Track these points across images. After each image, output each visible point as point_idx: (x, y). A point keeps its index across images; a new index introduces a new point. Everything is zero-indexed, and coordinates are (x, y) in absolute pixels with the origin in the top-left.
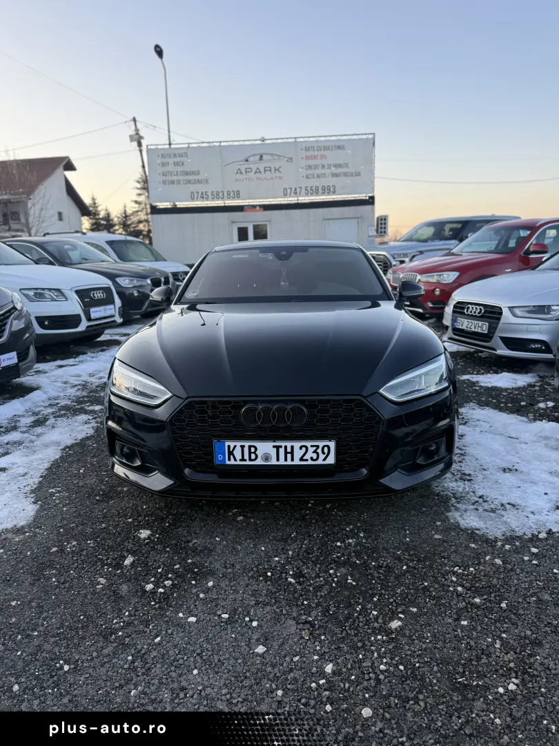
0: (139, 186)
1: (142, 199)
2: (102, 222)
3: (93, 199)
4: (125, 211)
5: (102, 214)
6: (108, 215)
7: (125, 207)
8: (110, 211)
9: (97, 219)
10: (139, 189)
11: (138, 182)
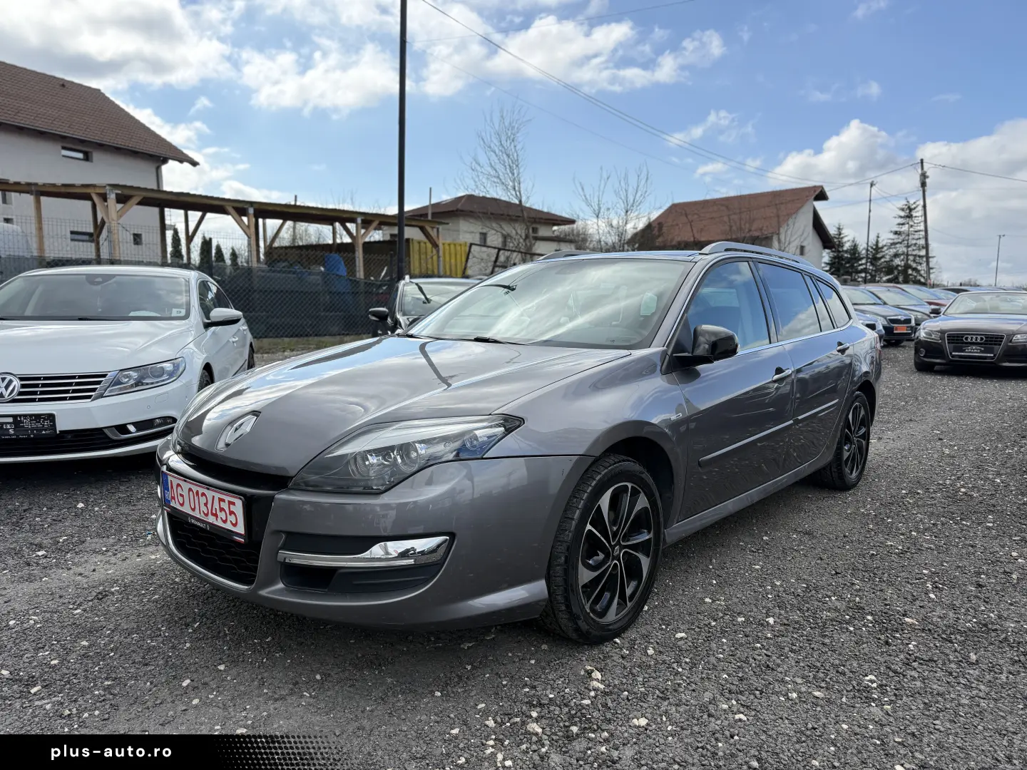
0: (902, 214)
1: (905, 228)
2: (846, 255)
3: (839, 229)
4: (877, 242)
5: (847, 246)
6: (854, 248)
7: (878, 237)
8: (858, 242)
9: (839, 252)
10: (901, 217)
11: (903, 210)
